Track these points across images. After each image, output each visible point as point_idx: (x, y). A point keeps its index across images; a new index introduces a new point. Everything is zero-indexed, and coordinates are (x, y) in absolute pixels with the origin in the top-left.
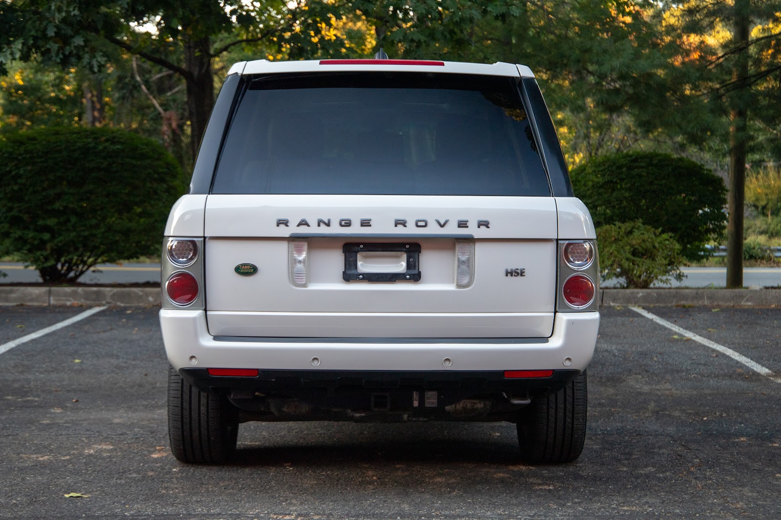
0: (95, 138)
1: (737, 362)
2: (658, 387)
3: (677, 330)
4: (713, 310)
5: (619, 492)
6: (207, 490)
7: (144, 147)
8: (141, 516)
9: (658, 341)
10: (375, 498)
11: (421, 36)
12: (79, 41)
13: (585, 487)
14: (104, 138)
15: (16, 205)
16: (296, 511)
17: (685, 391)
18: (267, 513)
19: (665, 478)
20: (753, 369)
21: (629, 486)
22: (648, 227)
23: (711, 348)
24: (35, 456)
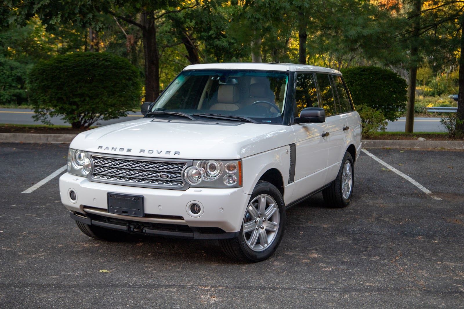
0: (98, 59)
1: (415, 186)
2: (377, 202)
3: (384, 165)
4: (401, 152)
5: (363, 273)
6: (167, 270)
7: (122, 63)
8: (137, 285)
9: (375, 172)
10: (247, 276)
12: (90, 16)
13: (347, 270)
14: (101, 59)
15: (59, 92)
16: (210, 284)
17: (390, 205)
18: (197, 285)
19: (385, 263)
20: (422, 191)
21: (368, 269)
22: (369, 108)
23: (401, 177)
24: (82, 243)
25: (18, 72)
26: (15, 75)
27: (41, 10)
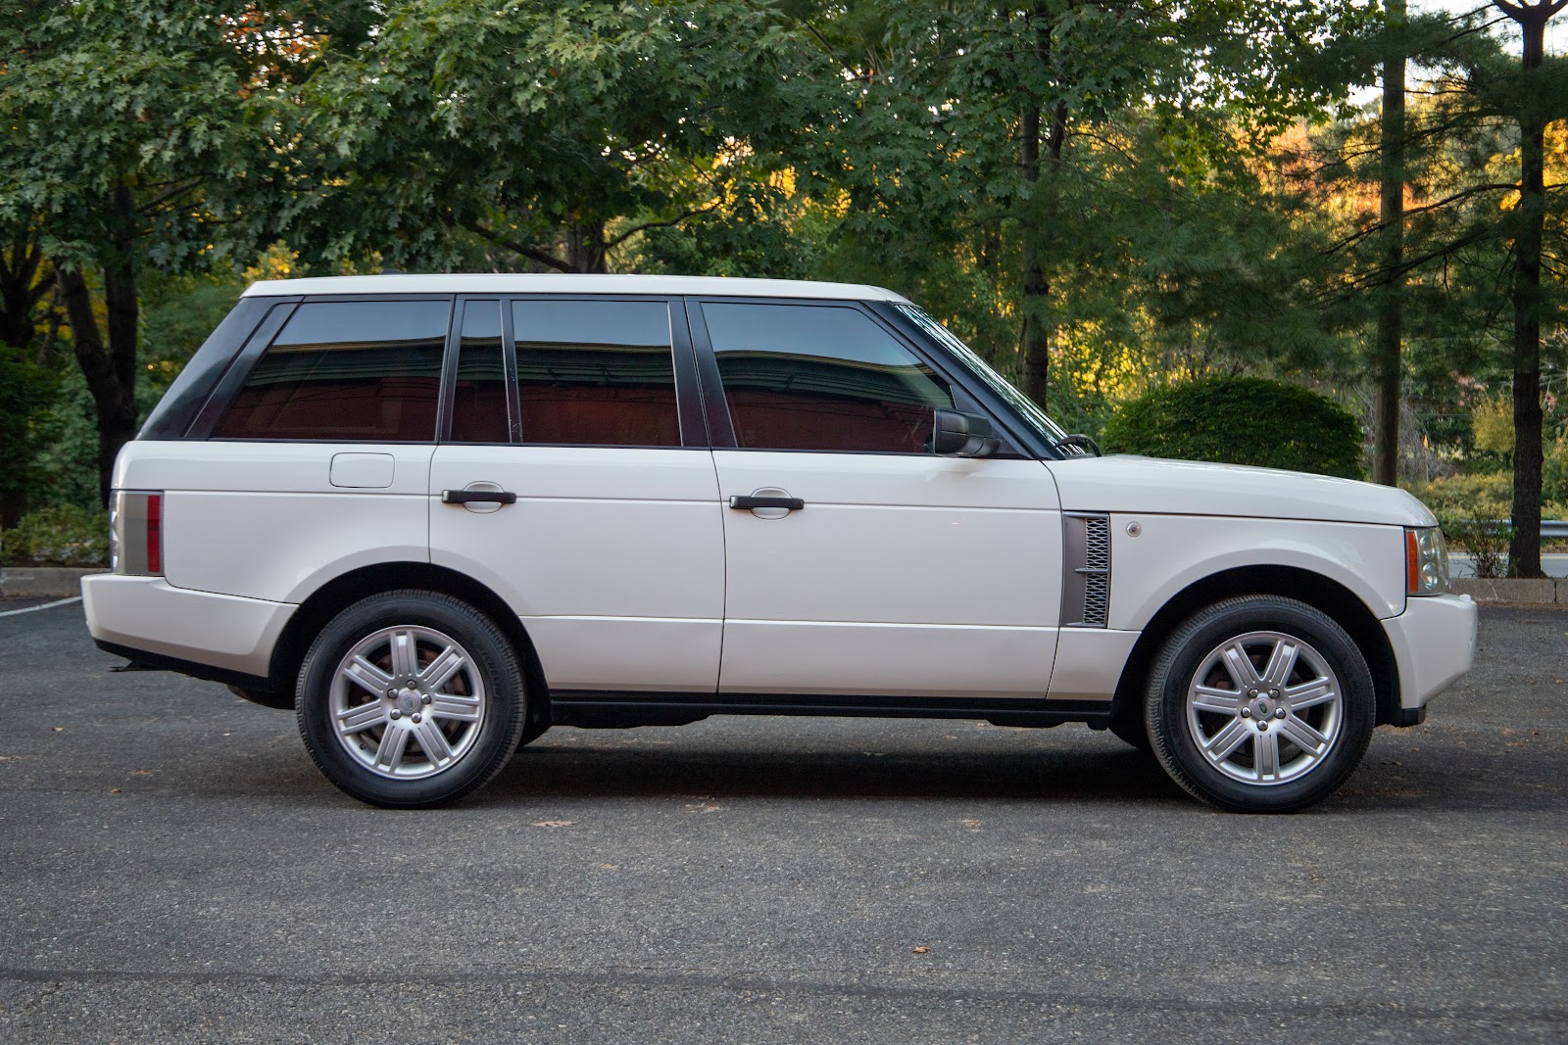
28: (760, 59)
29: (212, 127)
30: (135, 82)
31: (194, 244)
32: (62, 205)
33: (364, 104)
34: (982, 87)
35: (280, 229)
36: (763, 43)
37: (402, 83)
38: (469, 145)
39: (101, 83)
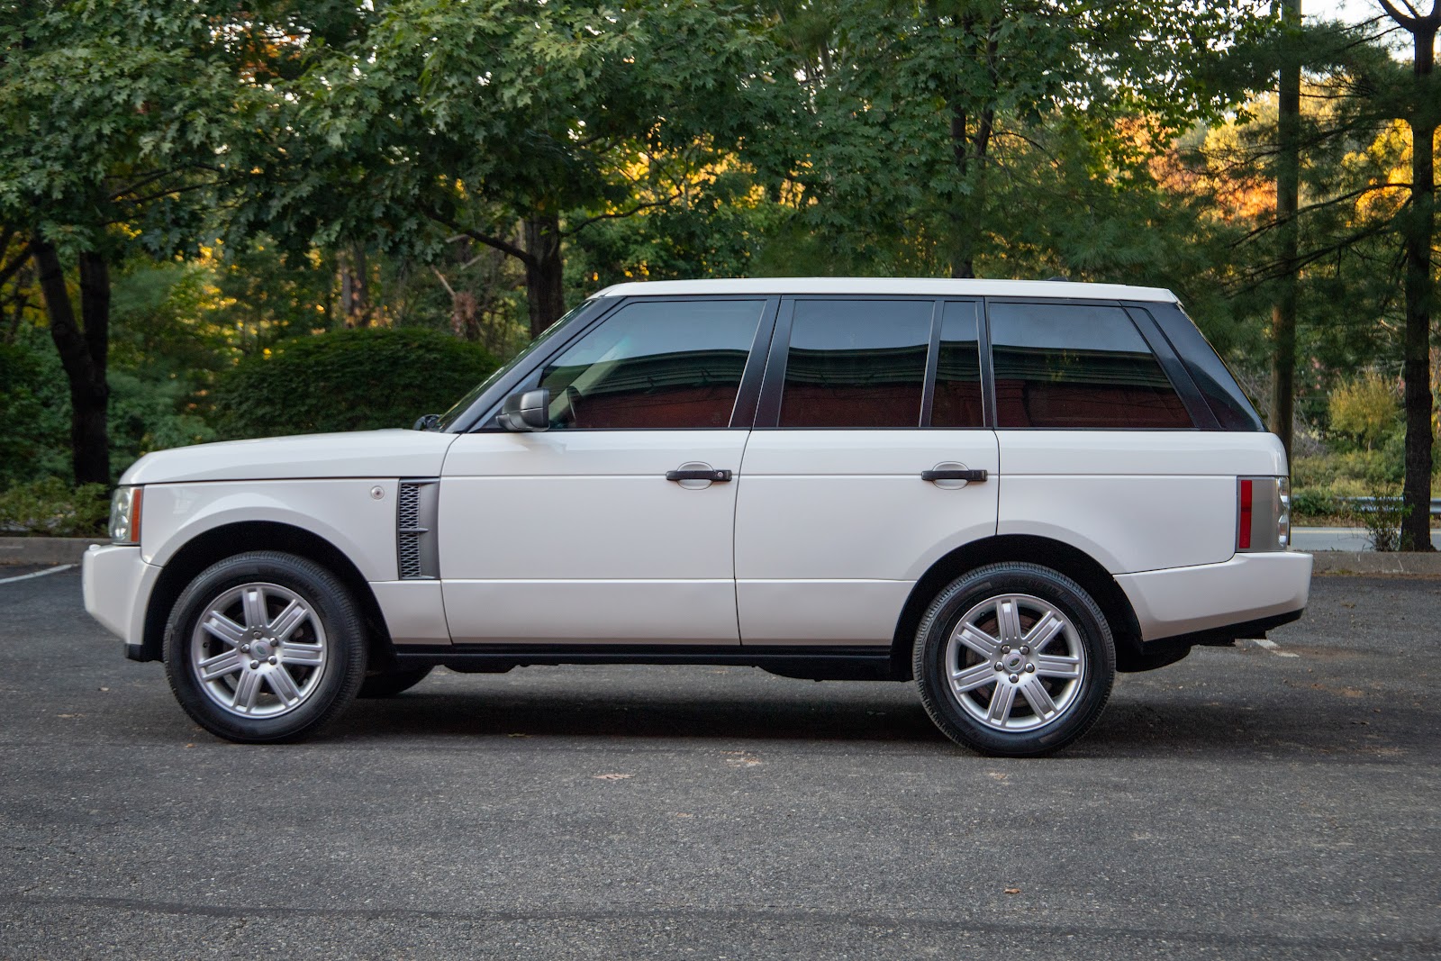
0: (405, 345)
7: (468, 355)
11: (844, 220)
12: (412, 224)
14: (416, 344)
25: (133, 406)
26: (126, 413)
27: (290, 211)
28: (728, 60)
29: (210, 120)
30: (136, 76)
31: (185, 230)
32: (63, 192)
33: (356, 98)
34: (927, 89)
35: (270, 217)
36: (731, 46)
37: (391, 79)
38: (455, 138)
39: (102, 77)
